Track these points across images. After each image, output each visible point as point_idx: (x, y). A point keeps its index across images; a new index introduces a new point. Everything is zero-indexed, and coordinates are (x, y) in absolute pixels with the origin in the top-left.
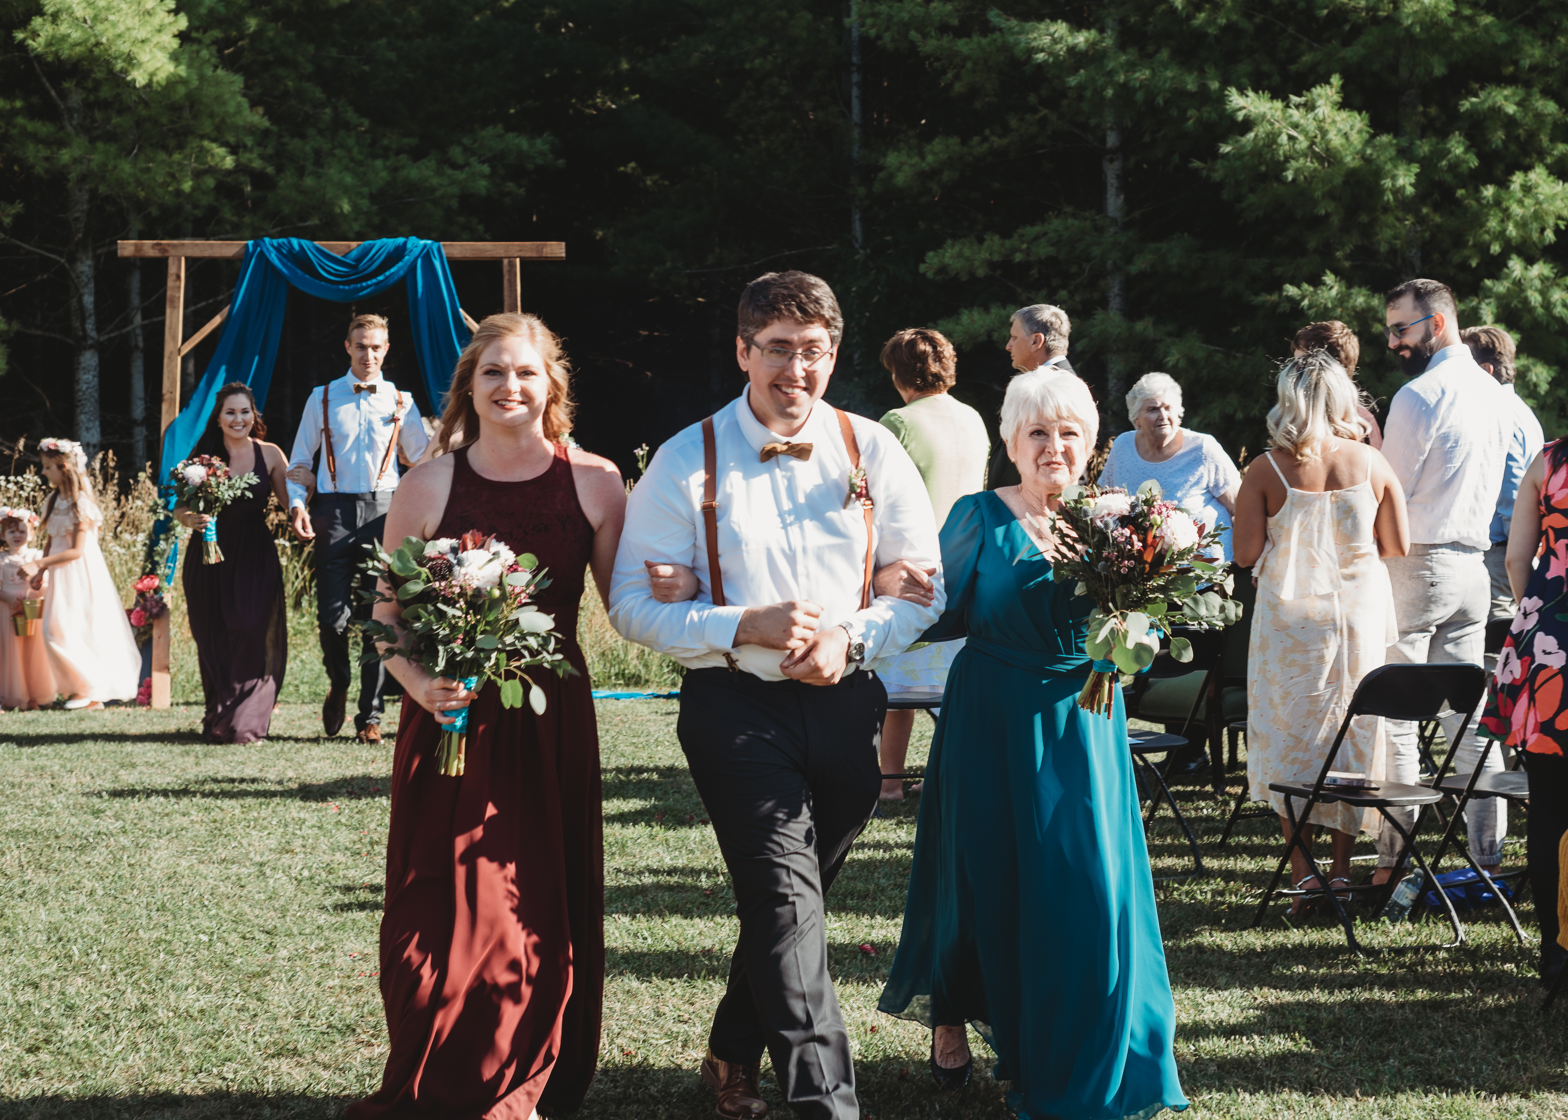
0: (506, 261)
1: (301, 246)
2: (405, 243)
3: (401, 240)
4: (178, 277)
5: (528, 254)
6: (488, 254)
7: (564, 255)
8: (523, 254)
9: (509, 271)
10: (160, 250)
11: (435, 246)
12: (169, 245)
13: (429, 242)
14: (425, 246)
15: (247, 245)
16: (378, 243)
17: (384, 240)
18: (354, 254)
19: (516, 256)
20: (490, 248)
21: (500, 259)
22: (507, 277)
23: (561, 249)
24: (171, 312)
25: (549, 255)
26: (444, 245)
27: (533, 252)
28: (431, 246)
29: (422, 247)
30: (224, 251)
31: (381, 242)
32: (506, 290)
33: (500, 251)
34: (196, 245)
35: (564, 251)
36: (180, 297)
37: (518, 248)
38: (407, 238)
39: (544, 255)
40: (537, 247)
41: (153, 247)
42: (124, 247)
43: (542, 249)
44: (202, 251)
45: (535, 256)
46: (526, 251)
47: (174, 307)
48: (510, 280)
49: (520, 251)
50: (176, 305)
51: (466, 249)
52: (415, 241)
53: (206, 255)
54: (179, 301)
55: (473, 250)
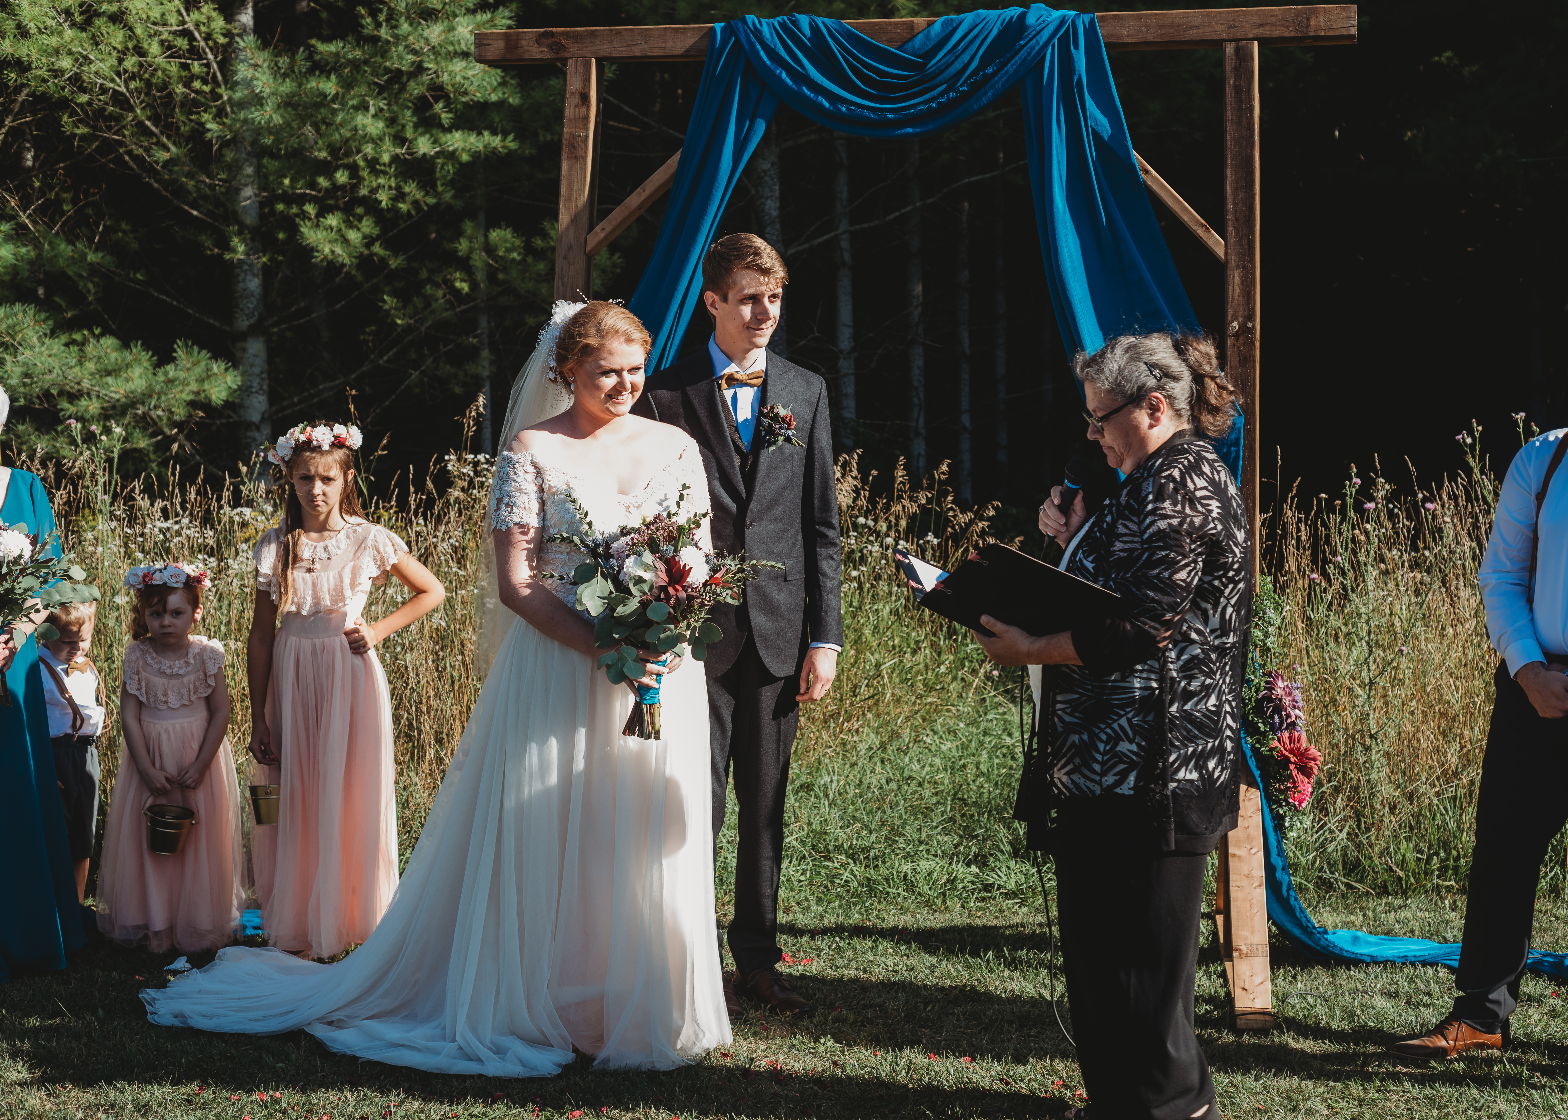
0: (1230, 49)
1: (814, 28)
2: (1023, 16)
3: (1014, 11)
4: (585, 98)
5: (1279, 32)
6: (1193, 35)
7: (1354, 31)
8: (1265, 32)
9: (1236, 69)
10: (550, 47)
11: (1081, 21)
12: (566, 35)
13: (1073, 13)
14: (1062, 21)
15: (713, 30)
16: (969, 18)
17: (982, 12)
18: (921, 39)
19: (1251, 36)
20: (1197, 21)
21: (1219, 44)
22: (1232, 82)
23: (1349, 18)
24: (571, 168)
25: (1323, 34)
26: (1102, 19)
27: (1287, 27)
28: (1073, 21)
29: (1056, 23)
30: (669, 44)
31: (978, 15)
32: (1228, 108)
33: (1220, 27)
34: (619, 33)
35: (1355, 23)
36: (587, 137)
37: (1256, 20)
38: (1028, 8)
39: (1312, 34)
40: (1297, 16)
41: (539, 39)
42: (486, 42)
43: (1308, 19)
44: (628, 46)
45: (1292, 34)
46: (1272, 24)
47: (576, 158)
48: (1237, 89)
49: (1261, 25)
50: (580, 153)
51: (1147, 26)
52: (1044, 12)
53: (637, 54)
54: (586, 146)
55: (1162, 27)
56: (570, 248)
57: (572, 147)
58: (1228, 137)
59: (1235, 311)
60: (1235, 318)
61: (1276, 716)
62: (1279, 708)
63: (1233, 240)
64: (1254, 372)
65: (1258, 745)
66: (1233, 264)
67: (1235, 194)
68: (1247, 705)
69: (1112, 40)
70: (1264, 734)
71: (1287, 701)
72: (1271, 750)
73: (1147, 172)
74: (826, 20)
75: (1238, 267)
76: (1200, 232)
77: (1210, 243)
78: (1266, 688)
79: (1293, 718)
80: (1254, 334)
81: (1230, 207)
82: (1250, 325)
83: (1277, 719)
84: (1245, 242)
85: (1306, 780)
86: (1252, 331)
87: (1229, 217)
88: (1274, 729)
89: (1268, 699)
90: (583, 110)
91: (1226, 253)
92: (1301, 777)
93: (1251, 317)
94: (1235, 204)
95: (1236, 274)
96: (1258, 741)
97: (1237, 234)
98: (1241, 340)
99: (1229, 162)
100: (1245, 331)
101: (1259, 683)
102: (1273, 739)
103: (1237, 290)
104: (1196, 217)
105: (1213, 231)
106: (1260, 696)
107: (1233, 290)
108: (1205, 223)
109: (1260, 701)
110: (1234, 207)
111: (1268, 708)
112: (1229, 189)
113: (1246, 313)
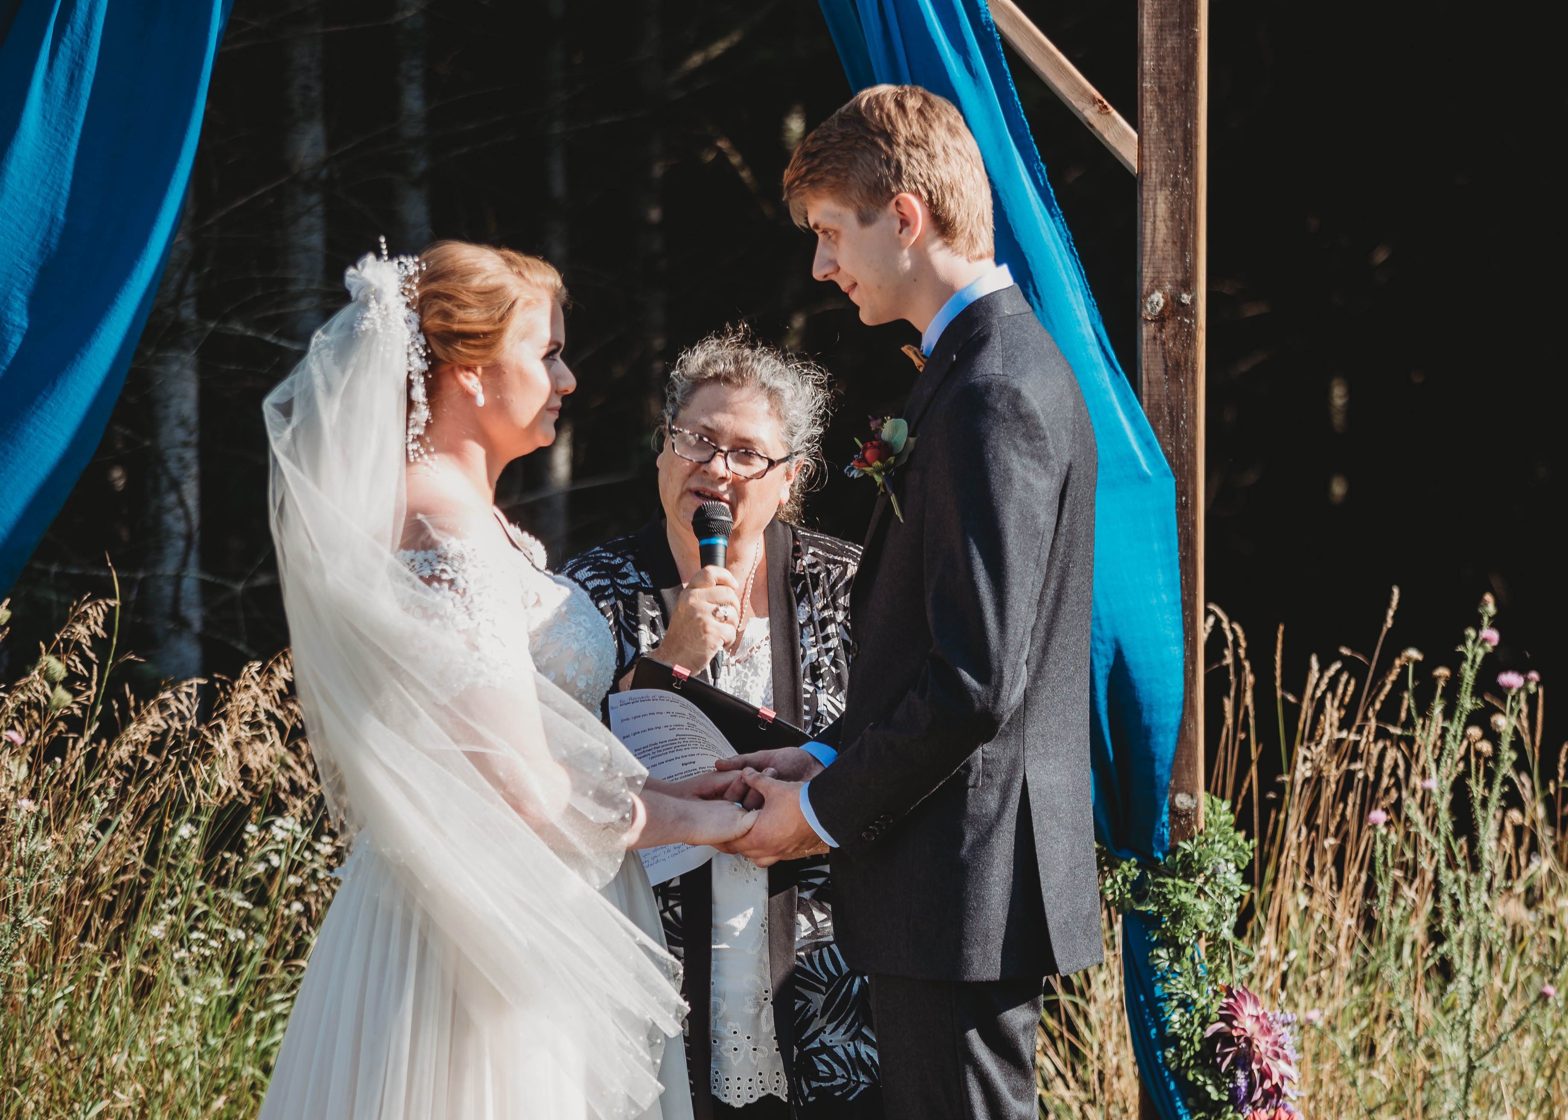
59: (1158, 272)
60: (1157, 285)
61: (1240, 1074)
62: (1246, 1059)
63: (1153, 131)
64: (1195, 392)
66: (1153, 178)
67: (1160, 39)
68: (1184, 1049)
70: (1217, 1109)
71: (1262, 1044)
75: (1163, 183)
76: (1090, 114)
77: (1110, 136)
78: (1223, 1018)
79: (1276, 1079)
80: (1195, 316)
81: (1148, 64)
82: (1186, 298)
83: (1242, 1081)
84: (1177, 135)
86: (1189, 311)
87: (1147, 85)
88: (1237, 1101)
89: (1225, 1038)
91: (1141, 157)
93: (1187, 284)
94: (1160, 59)
95: (1160, 198)
97: (1162, 119)
98: (1170, 328)
100: (1177, 311)
101: (1207, 1006)
103: (1162, 230)
104: (1080, 85)
105: (1115, 113)
106: (1208, 1033)
107: (1154, 230)
108: (1099, 96)
109: (1209, 1043)
110: (1157, 65)
111: (1224, 1056)
112: (1147, 29)
113: (1179, 276)
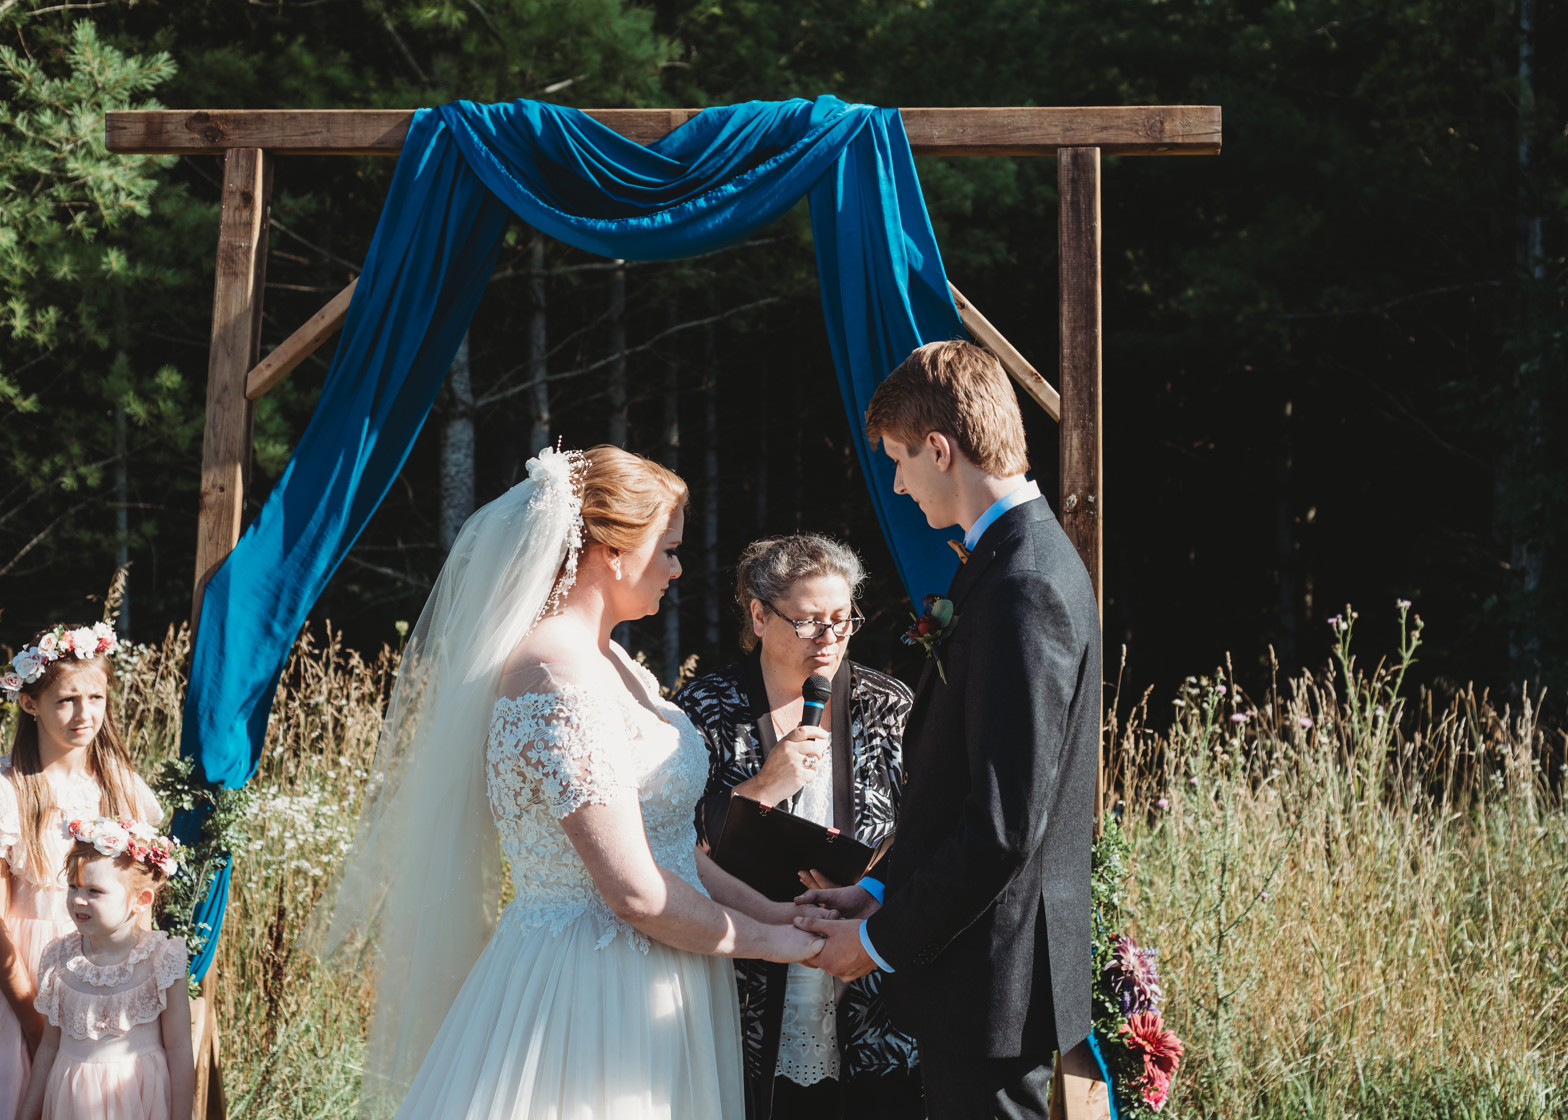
0: (1065, 157)
1: (548, 121)
2: (808, 110)
3: (798, 104)
4: (248, 198)
5: (1125, 138)
6: (1020, 138)
7: (1218, 138)
8: (1110, 137)
9: (1074, 181)
10: (203, 133)
11: (884, 118)
12: (225, 118)
13: (871, 107)
14: (859, 117)
15: (414, 117)
16: (741, 110)
18: (680, 136)
19: (1092, 141)
20: (1025, 121)
21: (1054, 148)
22: (1069, 197)
23: (1212, 122)
24: (228, 287)
25: (1180, 140)
26: (907, 115)
27: (1137, 131)
28: (872, 117)
29: (850, 120)
30: (358, 134)
31: (753, 107)
32: (1065, 230)
33: (1054, 130)
34: (293, 117)
35: (1220, 128)
36: (249, 248)
37: (1098, 122)
38: (814, 100)
39: (1167, 140)
40: (1149, 118)
41: (190, 123)
42: (120, 125)
43: (1162, 123)
44: (305, 134)
45: (1143, 140)
46: (1118, 128)
47: (235, 275)
48: (1075, 205)
49: (1104, 129)
50: (240, 268)
51: (962, 126)
52: (835, 106)
53: (317, 144)
54: (248, 260)
55: (981, 127)
56: (225, 389)
57: (230, 260)
58: (1064, 265)
59: (1074, 482)
60: (1073, 490)
61: (1127, 993)
62: (1130, 983)
63: (1070, 393)
64: (1097, 558)
65: (1103, 1031)
66: (1070, 423)
67: (1073, 336)
69: (919, 142)
70: (1112, 1017)
71: (1140, 973)
72: (1121, 1036)
73: (963, 306)
74: (561, 108)
75: (1076, 426)
76: (1030, 382)
77: (1042, 396)
78: (1115, 957)
79: (1148, 995)
80: (1097, 510)
81: (1066, 351)
82: (1091, 499)
83: (1127, 997)
84: (1085, 396)
85: (1163, 1075)
86: (1093, 506)
87: (1065, 364)
88: (1124, 1010)
89: (1116, 971)
90: (245, 214)
91: (1062, 410)
92: (1158, 1072)
93: (1092, 490)
94: (1073, 348)
95: (1075, 435)
96: (1104, 1025)
97: (1075, 385)
98: (1081, 518)
99: (1065, 297)
100: (1085, 506)
101: (1105, 951)
102: (1123, 1022)
103: (1076, 455)
104: (1023, 364)
105: (1045, 382)
106: (1106, 968)
107: (1071, 455)
108: (1035, 371)
109: (1106, 974)
110: (1072, 352)
111: (1117, 983)
112: (1065, 329)
113: (1087, 484)
